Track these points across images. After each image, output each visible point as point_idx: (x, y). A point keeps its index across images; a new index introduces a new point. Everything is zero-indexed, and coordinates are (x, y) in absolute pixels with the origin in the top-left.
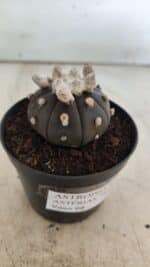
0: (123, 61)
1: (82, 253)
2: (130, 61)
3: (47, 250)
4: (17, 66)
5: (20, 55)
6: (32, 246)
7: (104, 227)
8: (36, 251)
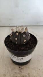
0: (36, 25)
1: (29, 74)
2: (38, 25)
3: (20, 74)
4: (9, 27)
5: (9, 25)
6: (16, 73)
7: (34, 67)
8: (17, 74)
